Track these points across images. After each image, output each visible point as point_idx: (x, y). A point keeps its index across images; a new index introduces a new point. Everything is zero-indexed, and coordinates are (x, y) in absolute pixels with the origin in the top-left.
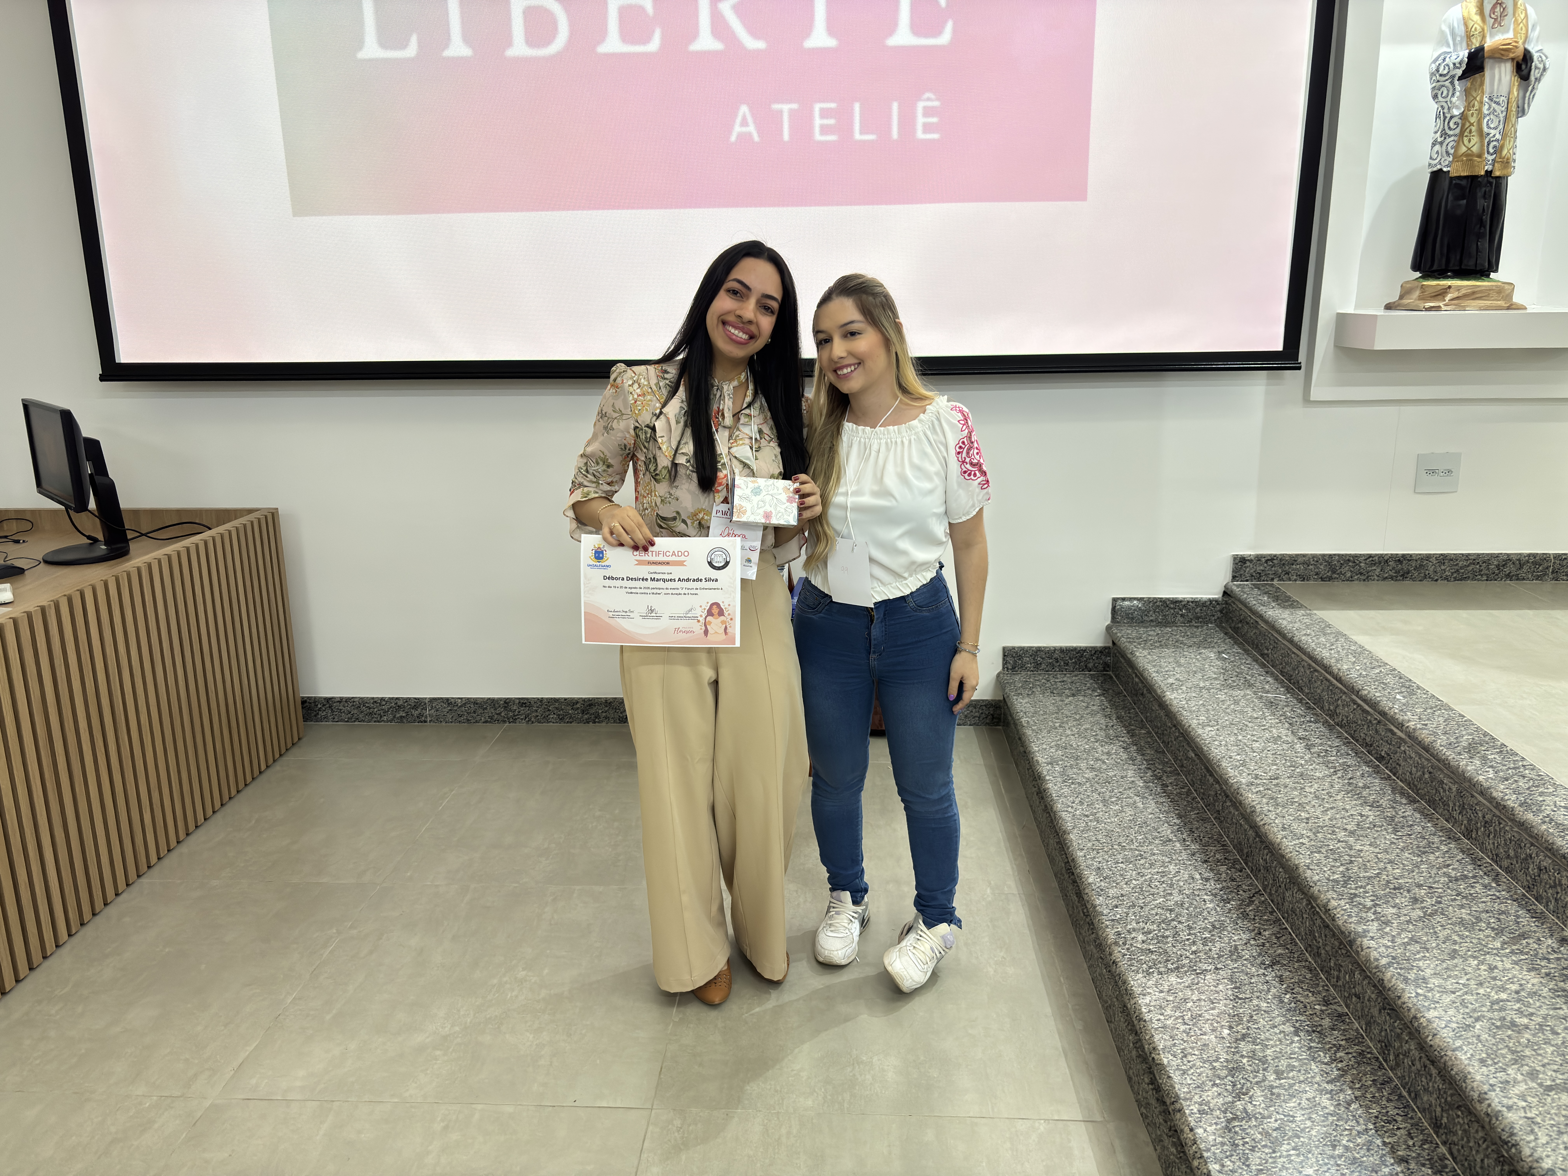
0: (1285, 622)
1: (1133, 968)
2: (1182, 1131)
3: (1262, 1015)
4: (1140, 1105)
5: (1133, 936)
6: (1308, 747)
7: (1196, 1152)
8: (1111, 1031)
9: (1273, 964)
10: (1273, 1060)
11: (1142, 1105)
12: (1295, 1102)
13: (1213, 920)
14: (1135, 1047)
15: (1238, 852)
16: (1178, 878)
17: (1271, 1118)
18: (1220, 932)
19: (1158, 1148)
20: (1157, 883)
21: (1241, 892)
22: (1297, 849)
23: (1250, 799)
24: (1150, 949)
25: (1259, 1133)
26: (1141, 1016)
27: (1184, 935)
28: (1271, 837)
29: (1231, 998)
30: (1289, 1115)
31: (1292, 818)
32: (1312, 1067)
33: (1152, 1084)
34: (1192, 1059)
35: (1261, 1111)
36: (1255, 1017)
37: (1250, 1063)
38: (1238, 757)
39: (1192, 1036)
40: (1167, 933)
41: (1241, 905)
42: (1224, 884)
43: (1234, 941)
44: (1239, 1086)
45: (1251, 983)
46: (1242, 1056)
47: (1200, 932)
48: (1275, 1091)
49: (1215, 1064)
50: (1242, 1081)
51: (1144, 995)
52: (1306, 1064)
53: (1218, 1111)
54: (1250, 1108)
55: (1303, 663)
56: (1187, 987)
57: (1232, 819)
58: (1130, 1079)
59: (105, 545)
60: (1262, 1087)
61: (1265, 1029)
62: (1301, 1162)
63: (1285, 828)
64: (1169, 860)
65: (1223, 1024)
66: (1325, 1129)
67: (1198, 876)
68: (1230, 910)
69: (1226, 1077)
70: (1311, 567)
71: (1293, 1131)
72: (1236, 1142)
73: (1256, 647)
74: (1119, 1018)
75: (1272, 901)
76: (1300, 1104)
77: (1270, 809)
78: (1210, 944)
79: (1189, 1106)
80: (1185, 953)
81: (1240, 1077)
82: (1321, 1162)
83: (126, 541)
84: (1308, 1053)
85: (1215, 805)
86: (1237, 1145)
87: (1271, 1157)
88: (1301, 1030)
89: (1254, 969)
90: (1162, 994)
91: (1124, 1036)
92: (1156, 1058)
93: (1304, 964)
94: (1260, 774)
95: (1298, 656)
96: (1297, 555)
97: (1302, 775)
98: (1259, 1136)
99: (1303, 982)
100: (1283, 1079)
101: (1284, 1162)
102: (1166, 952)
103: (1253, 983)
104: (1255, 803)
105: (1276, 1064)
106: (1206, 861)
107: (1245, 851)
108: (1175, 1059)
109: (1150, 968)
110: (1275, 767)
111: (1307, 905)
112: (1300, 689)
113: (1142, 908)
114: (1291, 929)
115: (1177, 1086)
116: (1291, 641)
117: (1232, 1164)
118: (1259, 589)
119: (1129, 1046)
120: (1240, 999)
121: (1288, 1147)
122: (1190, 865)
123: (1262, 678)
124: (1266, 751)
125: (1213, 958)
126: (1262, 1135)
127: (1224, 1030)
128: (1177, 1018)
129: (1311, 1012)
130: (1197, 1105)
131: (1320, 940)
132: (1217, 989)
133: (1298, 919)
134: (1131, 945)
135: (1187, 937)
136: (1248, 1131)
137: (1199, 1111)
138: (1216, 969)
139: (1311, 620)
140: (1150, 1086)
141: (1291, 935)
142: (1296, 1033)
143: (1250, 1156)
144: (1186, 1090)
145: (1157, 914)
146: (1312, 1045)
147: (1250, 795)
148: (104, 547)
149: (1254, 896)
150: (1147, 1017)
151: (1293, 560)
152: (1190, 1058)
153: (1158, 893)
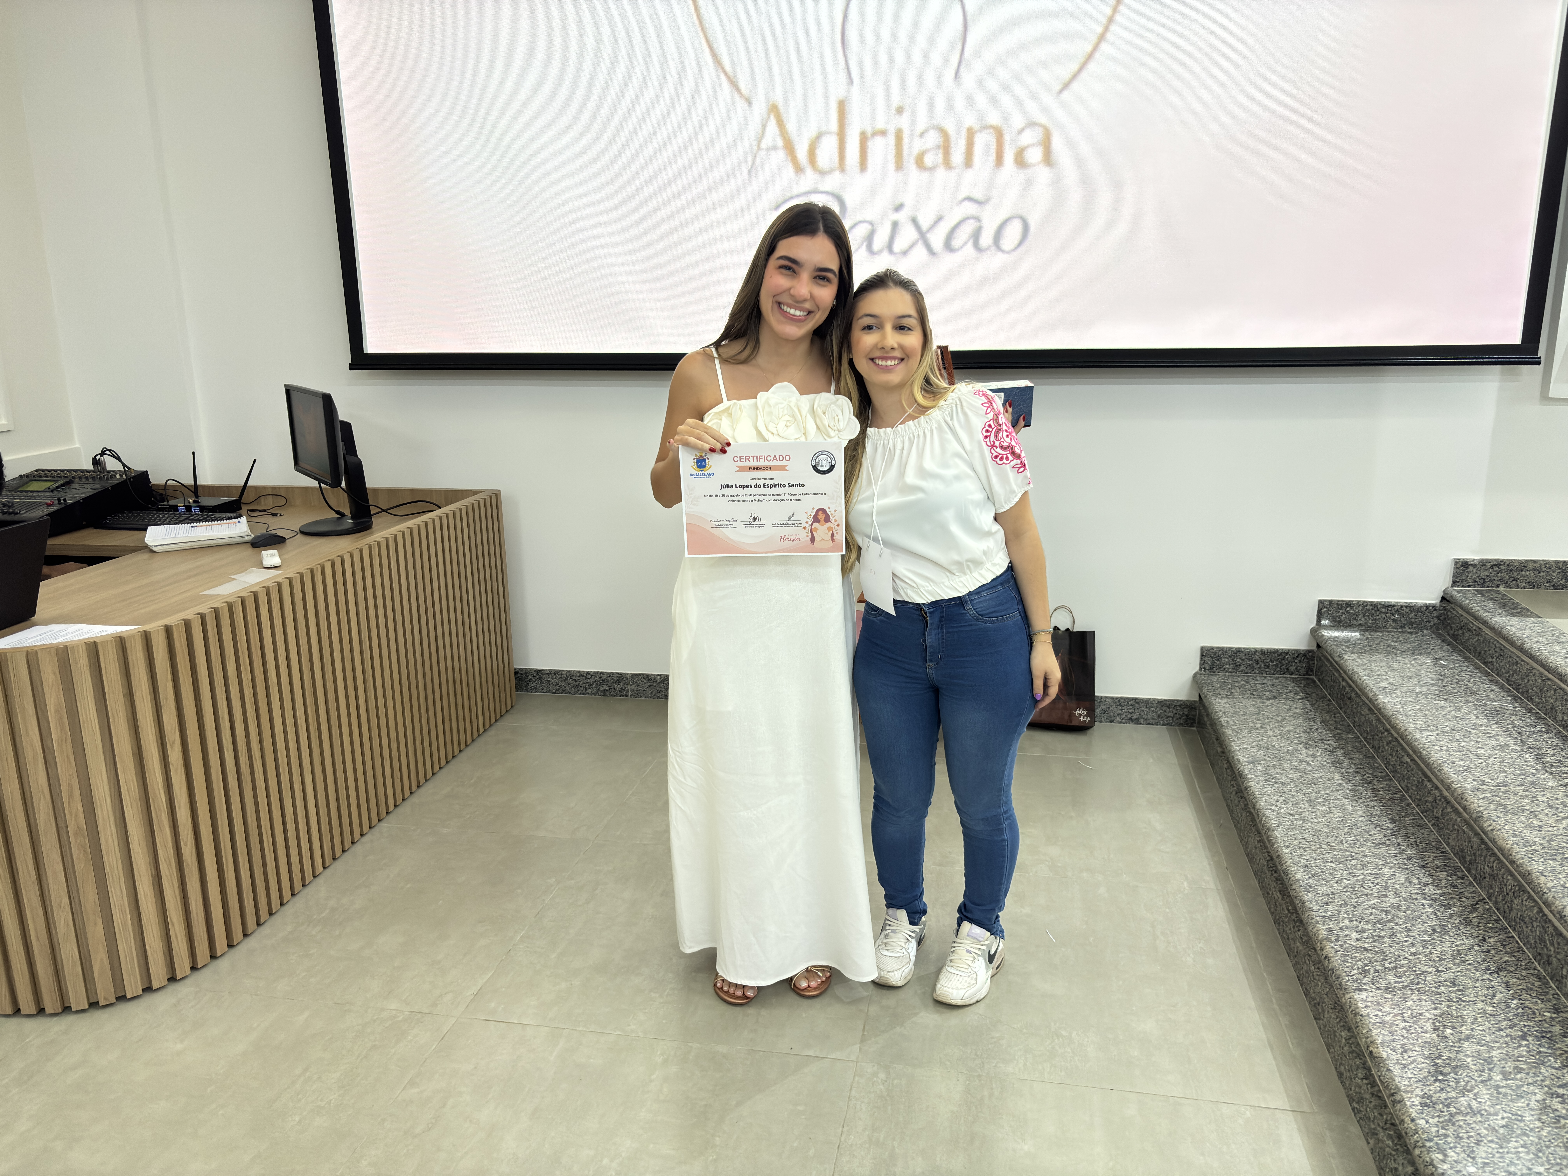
0: (1513, 629)
1: (1348, 964)
2: (1402, 1121)
3: (1487, 1018)
4: (1351, 1100)
5: (1346, 933)
6: (1539, 758)
7: (1418, 1142)
8: (1320, 1028)
9: (1498, 970)
10: (1499, 1061)
11: (1354, 1100)
12: (1523, 1103)
13: (1433, 924)
14: (1348, 1043)
15: (1459, 859)
16: (1394, 881)
17: (1498, 1116)
18: (1441, 936)
19: (1372, 1142)
20: (1371, 885)
21: (1464, 899)
22: (1530, 855)
23: (1476, 805)
24: (1365, 947)
25: (1485, 1129)
26: (1357, 1010)
27: (1402, 937)
28: (1500, 842)
29: (1454, 1000)
30: (1517, 1114)
31: (1523, 826)
32: (1542, 1071)
33: (1366, 1079)
34: (1412, 1055)
35: (1487, 1108)
36: (1479, 1020)
37: (1475, 1062)
38: (1462, 763)
39: (1413, 1033)
40: (1383, 933)
41: (1463, 911)
42: (1445, 890)
43: (1457, 946)
44: (1463, 1083)
45: (1475, 987)
46: (1466, 1055)
47: (1418, 935)
48: (1502, 1090)
49: (1437, 1061)
50: (1466, 1079)
51: (1360, 990)
52: (1536, 1067)
53: (1441, 1105)
54: (1474, 1104)
55: (1534, 671)
56: (1406, 986)
57: (1453, 826)
58: (1340, 1075)
59: (352, 519)
60: (1487, 1085)
61: (1491, 1032)
62: (1530, 1160)
63: (1516, 835)
64: (1383, 862)
65: (1445, 1023)
66: (1556, 1130)
67: (1416, 881)
68: (1451, 916)
69: (1450, 1074)
70: (1542, 574)
71: (1522, 1129)
72: (1461, 1135)
73: (1479, 655)
74: (1330, 1016)
75: (1498, 909)
76: (1528, 1105)
77: (1499, 815)
78: (1430, 947)
79: (1410, 1098)
80: (1404, 954)
81: (1465, 1074)
82: (1553, 1162)
83: (370, 516)
84: (1537, 1057)
85: (1433, 812)
86: (1461, 1138)
87: (1498, 1152)
88: (1530, 1035)
89: (1478, 974)
90: (1378, 992)
91: (1335, 1032)
92: (1374, 1051)
93: (1532, 972)
94: (1487, 780)
95: (1528, 664)
96: (1527, 561)
97: (1533, 783)
98: (1485, 1132)
99: (1531, 989)
100: (1510, 1080)
101: (1512, 1158)
102: (1382, 951)
103: (1477, 987)
104: (1482, 808)
105: (1502, 1066)
106: (1423, 867)
107: (1468, 858)
108: (1394, 1053)
109: (1366, 965)
110: (1503, 774)
111: (1538, 913)
112: (1530, 699)
113: (1355, 907)
114: (1519, 937)
115: (1397, 1079)
116: (1521, 649)
117: (1456, 1155)
118: (1483, 595)
119: (1340, 1042)
120: (1464, 1001)
121: (1516, 1144)
122: (1407, 869)
123: (1486, 686)
124: (1492, 759)
125: (1434, 961)
126: (1488, 1130)
127: (1447, 1030)
128: (1396, 1015)
129: (1541, 1019)
130: (1418, 1098)
131: (1552, 949)
132: (1439, 990)
133: (1527, 927)
134: (1345, 942)
135: (1406, 939)
136: (1472, 1126)
137: (1421, 1103)
138: (1438, 971)
139: (1543, 628)
140: (1365, 1081)
141: (1519, 944)
142: (1524, 1037)
143: (1475, 1149)
144: (1406, 1083)
145: (1371, 914)
146: (1541, 1049)
147: (1476, 801)
148: (351, 521)
149: (1477, 904)
150: (1364, 1012)
151: (1523, 566)
152: (1410, 1053)
153: (1372, 894)
